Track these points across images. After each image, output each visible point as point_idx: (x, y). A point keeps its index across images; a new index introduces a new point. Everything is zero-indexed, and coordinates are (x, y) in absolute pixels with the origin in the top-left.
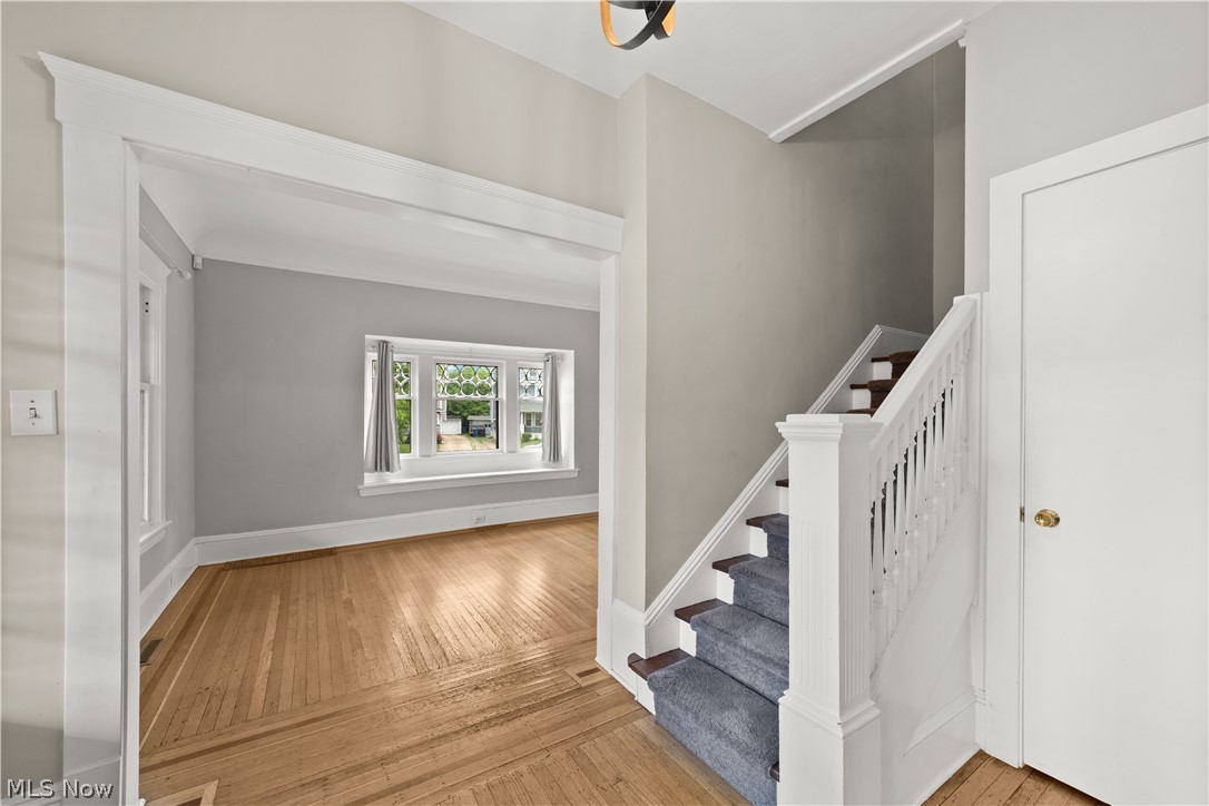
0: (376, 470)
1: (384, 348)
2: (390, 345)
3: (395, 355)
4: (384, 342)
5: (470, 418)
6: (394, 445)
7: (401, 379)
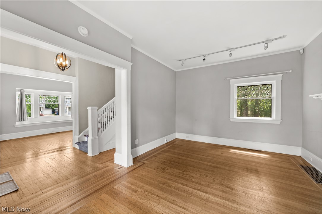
0: (20, 121)
1: (22, 91)
2: (24, 91)
3: (26, 93)
4: (22, 90)
5: (55, 109)
6: (26, 115)
7: (28, 99)
